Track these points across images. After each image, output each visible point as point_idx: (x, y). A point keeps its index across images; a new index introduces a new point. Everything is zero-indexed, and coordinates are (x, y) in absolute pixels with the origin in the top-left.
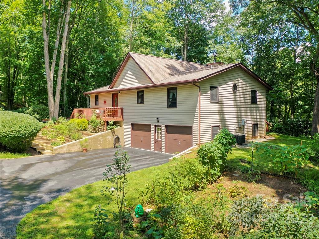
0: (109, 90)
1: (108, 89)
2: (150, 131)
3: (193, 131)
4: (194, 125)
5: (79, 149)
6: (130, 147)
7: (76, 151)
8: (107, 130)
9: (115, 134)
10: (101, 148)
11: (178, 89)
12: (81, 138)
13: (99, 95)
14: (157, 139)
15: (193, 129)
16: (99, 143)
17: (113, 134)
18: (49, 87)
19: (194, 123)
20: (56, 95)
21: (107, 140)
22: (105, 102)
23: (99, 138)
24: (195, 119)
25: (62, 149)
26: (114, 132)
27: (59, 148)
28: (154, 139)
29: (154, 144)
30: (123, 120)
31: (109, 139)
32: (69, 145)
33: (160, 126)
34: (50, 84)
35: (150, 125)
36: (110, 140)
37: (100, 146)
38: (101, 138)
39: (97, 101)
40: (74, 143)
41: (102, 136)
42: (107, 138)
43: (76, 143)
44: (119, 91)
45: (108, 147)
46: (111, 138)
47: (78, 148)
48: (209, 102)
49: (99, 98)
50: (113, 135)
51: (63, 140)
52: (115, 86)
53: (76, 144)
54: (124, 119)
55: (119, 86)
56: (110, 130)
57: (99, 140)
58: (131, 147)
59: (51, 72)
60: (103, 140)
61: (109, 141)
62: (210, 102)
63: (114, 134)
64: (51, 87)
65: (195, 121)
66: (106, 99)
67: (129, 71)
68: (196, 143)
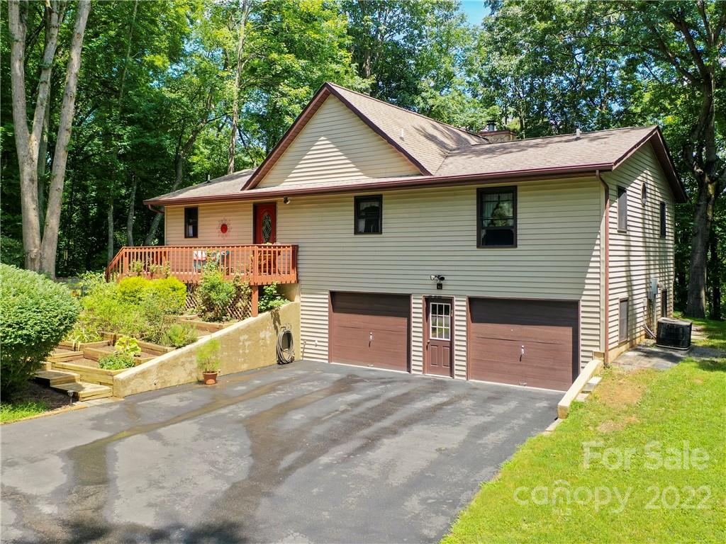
0: (246, 192)
1: (243, 189)
2: (407, 314)
3: (582, 315)
4: (583, 298)
5: (190, 374)
6: (327, 362)
7: (182, 381)
8: (260, 311)
9: (280, 324)
10: (245, 367)
11: (519, 193)
12: (193, 341)
13: (199, 208)
14: (431, 338)
15: (582, 309)
16: (241, 352)
17: (274, 323)
18: (27, 180)
19: (585, 293)
20: (49, 205)
21: (261, 343)
22: (224, 228)
23: (242, 338)
24: (587, 281)
25: (144, 378)
26: (276, 319)
27: (136, 376)
28: (424, 338)
29: (424, 352)
30: (298, 282)
31: (264, 339)
32: (162, 365)
33: (450, 300)
34: (28, 172)
35: (406, 298)
36: (268, 342)
37: (244, 362)
38: (246, 337)
39: (190, 224)
40: (176, 358)
41: (248, 330)
42: (262, 335)
43: (182, 355)
44: (287, 196)
45: (262, 364)
46: (270, 337)
47: (188, 372)
48: (616, 232)
49: (200, 215)
50: (276, 328)
51: (135, 349)
52: (265, 181)
53: (182, 360)
54: (300, 278)
55: (282, 183)
56: (267, 313)
57: (241, 343)
58: (330, 360)
59: (33, 136)
60: (250, 342)
61: (265, 345)
62: (618, 231)
63: (277, 324)
64: (32, 180)
65: (587, 287)
66: (227, 218)
67: (322, 138)
68: (596, 350)
